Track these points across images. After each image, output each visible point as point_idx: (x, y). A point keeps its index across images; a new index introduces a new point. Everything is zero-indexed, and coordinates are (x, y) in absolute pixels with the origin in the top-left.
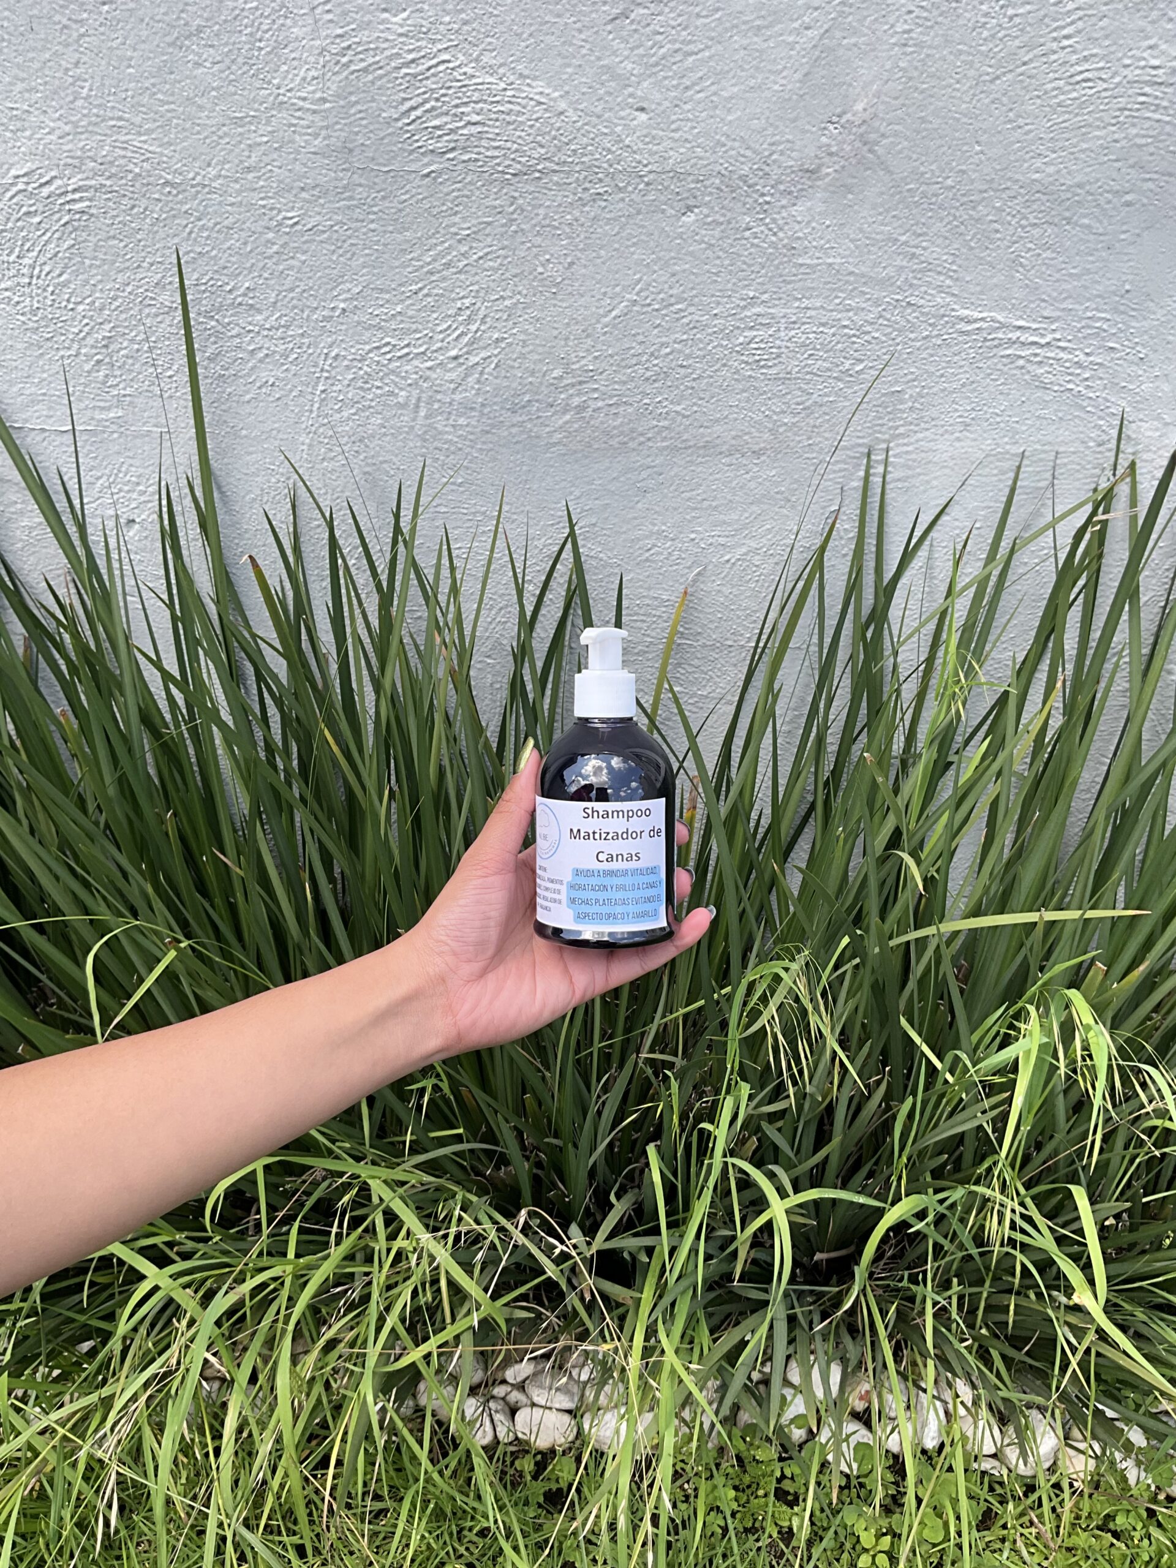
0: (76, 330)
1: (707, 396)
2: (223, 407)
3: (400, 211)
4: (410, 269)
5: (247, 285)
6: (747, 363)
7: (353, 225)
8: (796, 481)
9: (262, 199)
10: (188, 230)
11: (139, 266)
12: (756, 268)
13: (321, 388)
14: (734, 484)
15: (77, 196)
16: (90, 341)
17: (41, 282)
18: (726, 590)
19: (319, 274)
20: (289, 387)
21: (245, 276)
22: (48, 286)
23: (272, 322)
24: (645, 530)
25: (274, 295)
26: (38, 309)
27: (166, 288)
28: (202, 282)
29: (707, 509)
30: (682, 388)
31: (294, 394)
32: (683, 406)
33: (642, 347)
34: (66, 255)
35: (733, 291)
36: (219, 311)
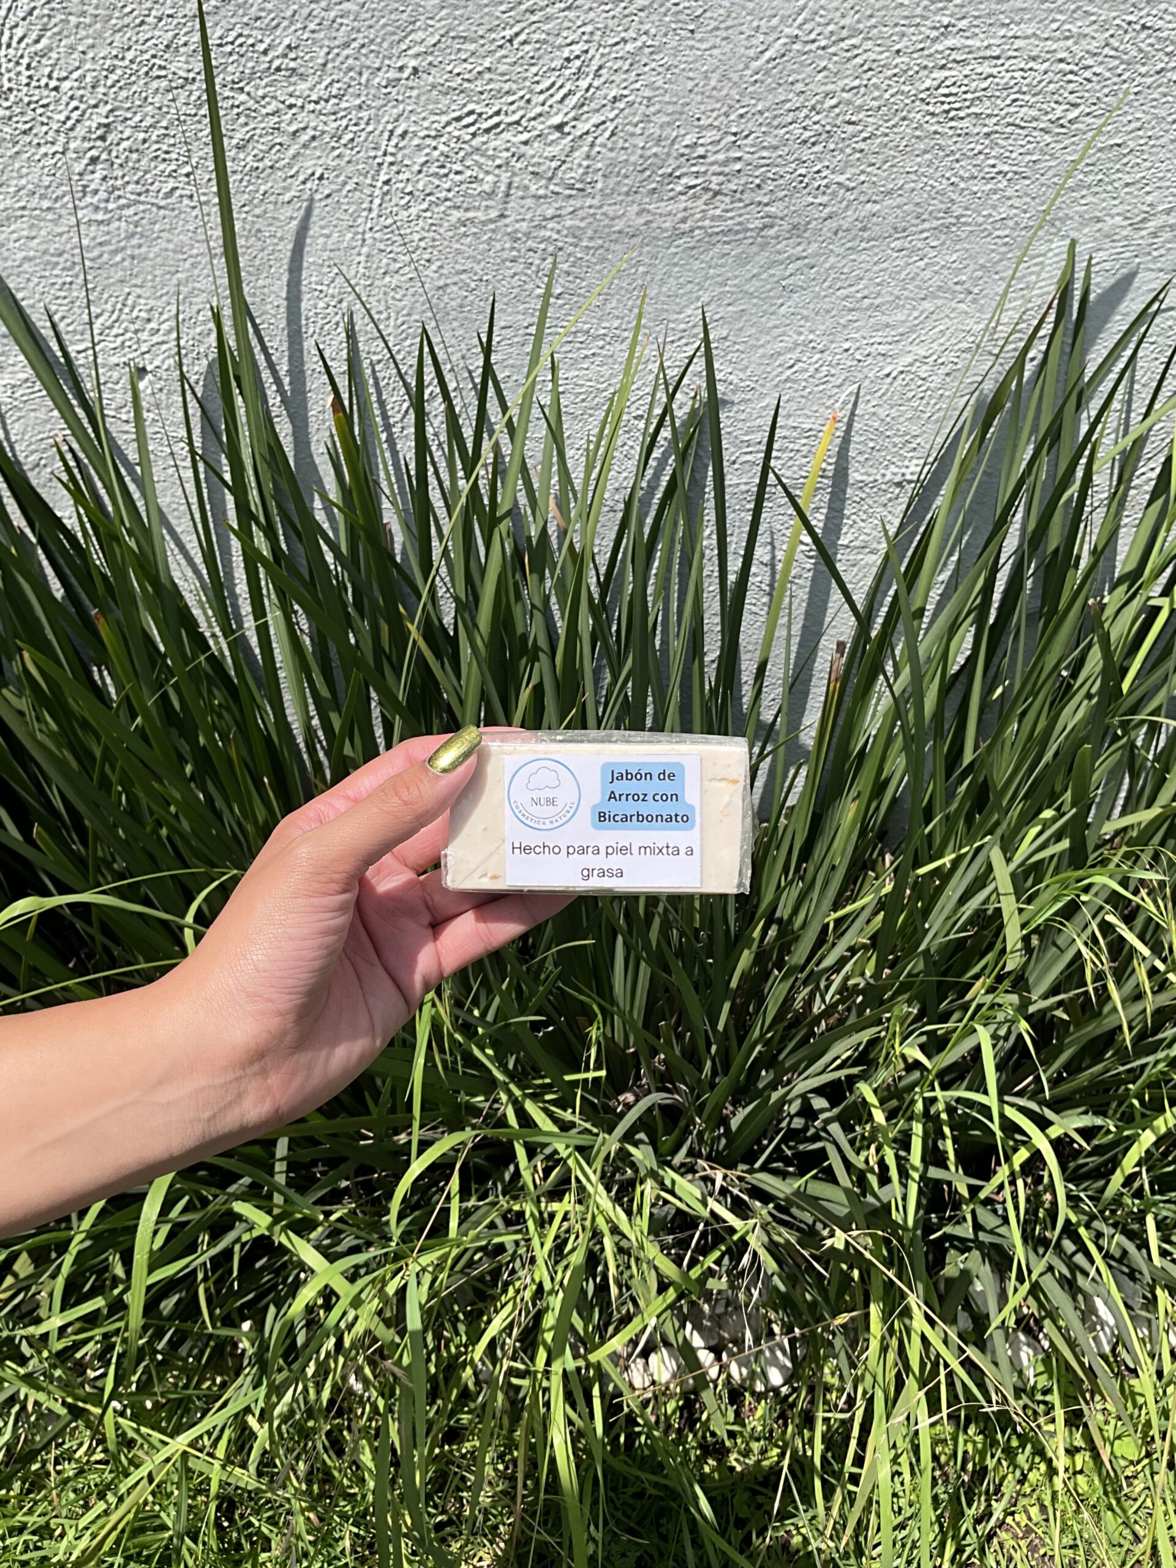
0: (62, 118)
1: (878, 160)
2: (258, 211)
5: (287, 41)
6: (933, 114)
8: (982, 266)
11: (143, 23)
13: (383, 177)
14: (903, 276)
16: (80, 131)
17: (11, 51)
18: (882, 412)
19: (383, 21)
20: (342, 178)
21: (285, 29)
22: (22, 57)
23: (320, 92)
24: (788, 341)
25: (322, 53)
26: (10, 90)
27: (182, 50)
28: (230, 39)
29: (867, 309)
30: (848, 151)
31: (348, 188)
32: (848, 176)
33: (801, 99)
34: (46, 12)
35: (922, 17)
36: (251, 80)
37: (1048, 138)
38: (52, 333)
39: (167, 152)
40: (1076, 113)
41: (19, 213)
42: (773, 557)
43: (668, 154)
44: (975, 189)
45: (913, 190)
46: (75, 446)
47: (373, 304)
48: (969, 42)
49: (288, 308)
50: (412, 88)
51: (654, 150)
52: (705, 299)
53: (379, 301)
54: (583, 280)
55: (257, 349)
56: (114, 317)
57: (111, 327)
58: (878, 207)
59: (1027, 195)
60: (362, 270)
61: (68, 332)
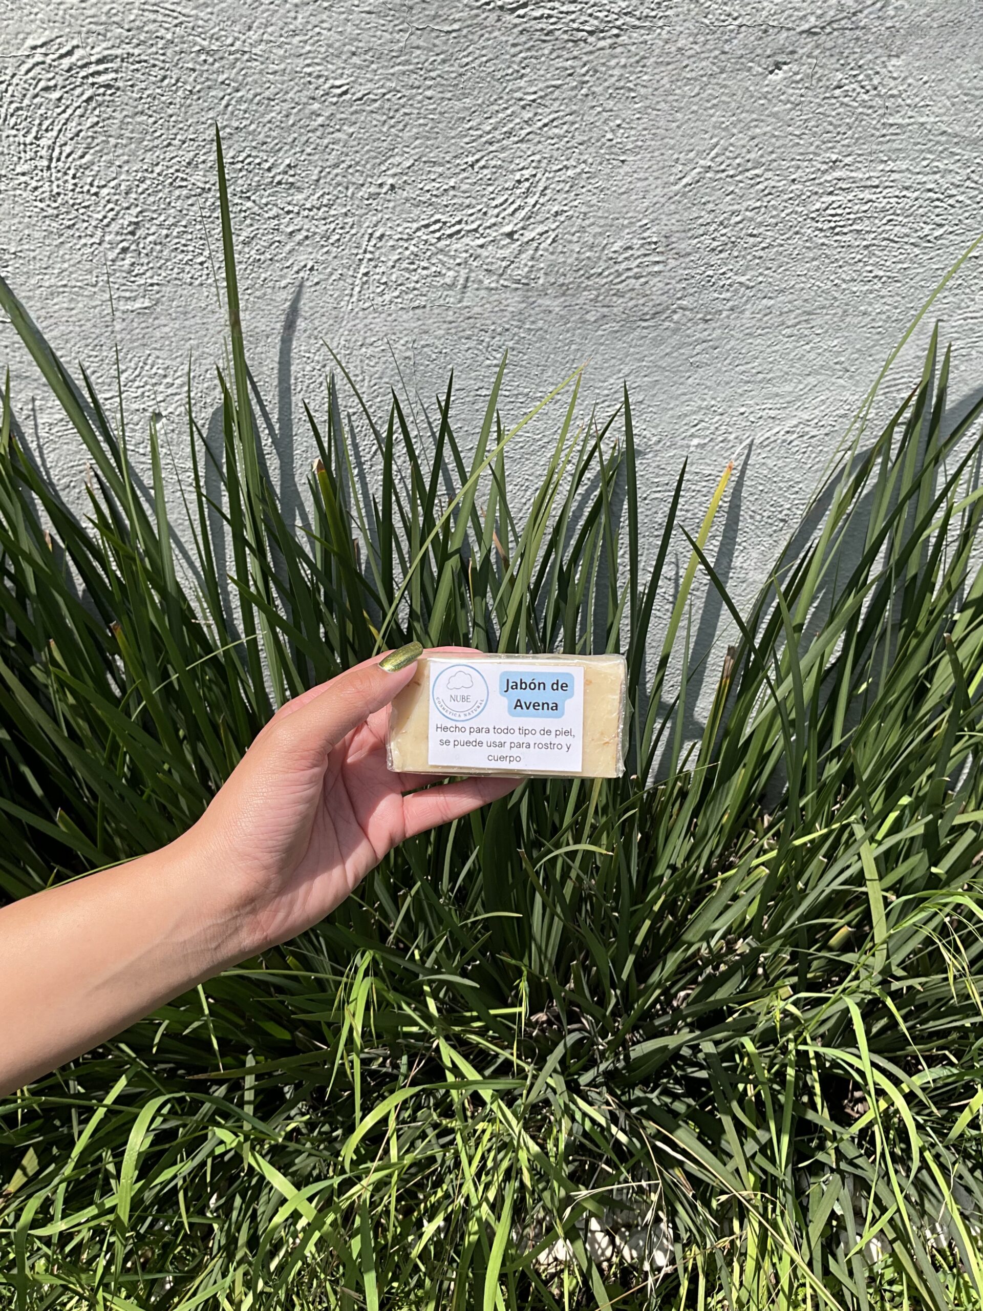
0: (100, 216)
1: (774, 265)
2: (258, 294)
3: (461, 75)
4: (467, 140)
5: (287, 162)
6: (821, 230)
7: (407, 93)
8: (859, 350)
9: (308, 65)
10: (224, 102)
11: (169, 144)
12: (842, 129)
13: (363, 270)
14: (791, 357)
15: (101, 67)
16: (114, 227)
17: (60, 164)
18: (770, 463)
19: (367, 148)
20: (329, 270)
21: (286, 152)
22: (69, 168)
23: (313, 201)
24: (694, 405)
25: (316, 172)
26: (58, 194)
27: (201, 166)
28: (240, 159)
29: (760, 382)
30: (749, 257)
31: (334, 277)
32: (748, 277)
33: (712, 216)
34: (90, 134)
35: (815, 154)
36: (256, 191)
37: (917, 251)
38: (84, 384)
39: (185, 245)
40: (941, 231)
41: (61, 290)
42: (677, 573)
43: (599, 258)
44: (855, 289)
45: (803, 289)
46: (99, 472)
47: (351, 369)
48: (853, 174)
49: (280, 370)
50: (389, 201)
51: (588, 254)
52: (626, 370)
53: (356, 367)
54: (525, 354)
55: (254, 401)
56: (137, 373)
57: (134, 381)
58: (772, 302)
59: (898, 295)
60: (343, 343)
61: (97, 384)
